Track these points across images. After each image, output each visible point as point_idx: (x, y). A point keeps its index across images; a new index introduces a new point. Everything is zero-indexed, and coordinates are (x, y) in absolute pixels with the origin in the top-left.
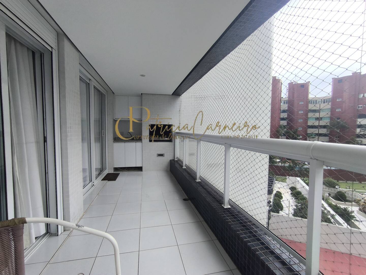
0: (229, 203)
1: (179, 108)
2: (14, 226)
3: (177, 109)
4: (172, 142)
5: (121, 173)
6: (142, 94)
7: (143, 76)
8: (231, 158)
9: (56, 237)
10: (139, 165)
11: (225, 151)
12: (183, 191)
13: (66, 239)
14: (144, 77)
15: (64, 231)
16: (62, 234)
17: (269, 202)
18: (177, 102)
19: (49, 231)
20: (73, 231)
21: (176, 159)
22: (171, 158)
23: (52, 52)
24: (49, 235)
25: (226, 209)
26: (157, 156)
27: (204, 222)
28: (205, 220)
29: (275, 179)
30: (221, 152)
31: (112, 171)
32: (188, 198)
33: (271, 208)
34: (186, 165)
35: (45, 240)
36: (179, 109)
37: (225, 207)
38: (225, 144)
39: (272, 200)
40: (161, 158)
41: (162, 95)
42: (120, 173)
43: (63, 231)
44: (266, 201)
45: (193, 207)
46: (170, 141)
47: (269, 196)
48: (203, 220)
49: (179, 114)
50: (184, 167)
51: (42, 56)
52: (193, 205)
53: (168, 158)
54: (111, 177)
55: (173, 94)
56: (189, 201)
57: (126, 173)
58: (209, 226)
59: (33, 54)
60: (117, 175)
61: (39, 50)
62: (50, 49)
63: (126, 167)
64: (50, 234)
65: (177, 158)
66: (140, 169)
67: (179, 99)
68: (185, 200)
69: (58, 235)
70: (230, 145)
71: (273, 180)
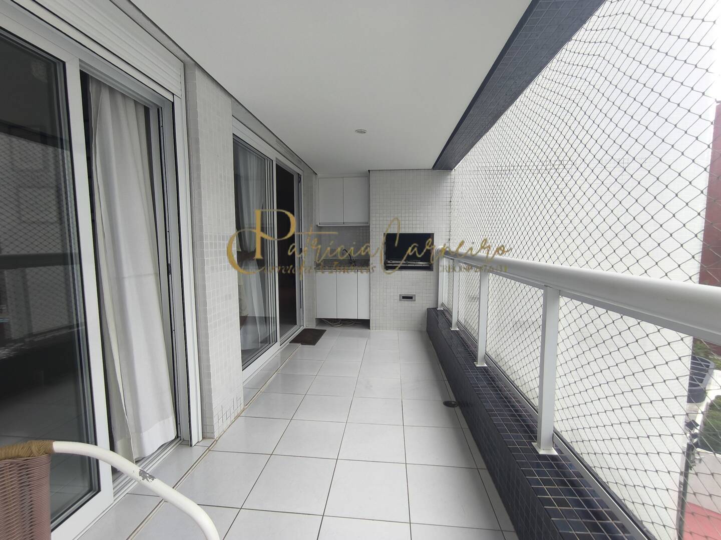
0: (554, 442)
1: (449, 196)
2: (29, 457)
3: (444, 200)
4: (433, 271)
5: (329, 329)
6: (369, 171)
7: (362, 132)
8: (563, 323)
9: (189, 448)
10: (363, 316)
11: (545, 307)
12: (447, 382)
13: (203, 455)
14: (364, 134)
15: (203, 438)
16: (200, 444)
17: (691, 425)
18: (445, 184)
19: (179, 435)
20: (219, 441)
21: (440, 308)
22: (431, 305)
23: (173, 103)
24: (179, 443)
25: (544, 457)
26: (400, 300)
27: (487, 471)
28: (487, 467)
29: (712, 365)
30: (535, 308)
31: (313, 326)
32: (455, 400)
33: (695, 440)
34: (458, 323)
35: (171, 451)
36: (449, 200)
37: (542, 452)
38: (545, 287)
39: (699, 419)
40: (407, 303)
41: (411, 171)
42: (325, 331)
43: (201, 438)
44: (682, 420)
45: (465, 425)
46: (429, 268)
47: (694, 406)
48: (485, 467)
49: (449, 211)
50: (454, 328)
51: (160, 113)
52: (465, 422)
53: (422, 304)
54: (309, 337)
55: (435, 167)
56: (458, 409)
57: (339, 330)
58: (497, 487)
59: (147, 110)
60: (321, 333)
61: (154, 104)
62: (170, 97)
63: (338, 318)
64: (181, 441)
65: (443, 305)
66: (365, 324)
67: (449, 177)
68: (447, 404)
69: (191, 446)
70: (560, 291)
71: (708, 366)
